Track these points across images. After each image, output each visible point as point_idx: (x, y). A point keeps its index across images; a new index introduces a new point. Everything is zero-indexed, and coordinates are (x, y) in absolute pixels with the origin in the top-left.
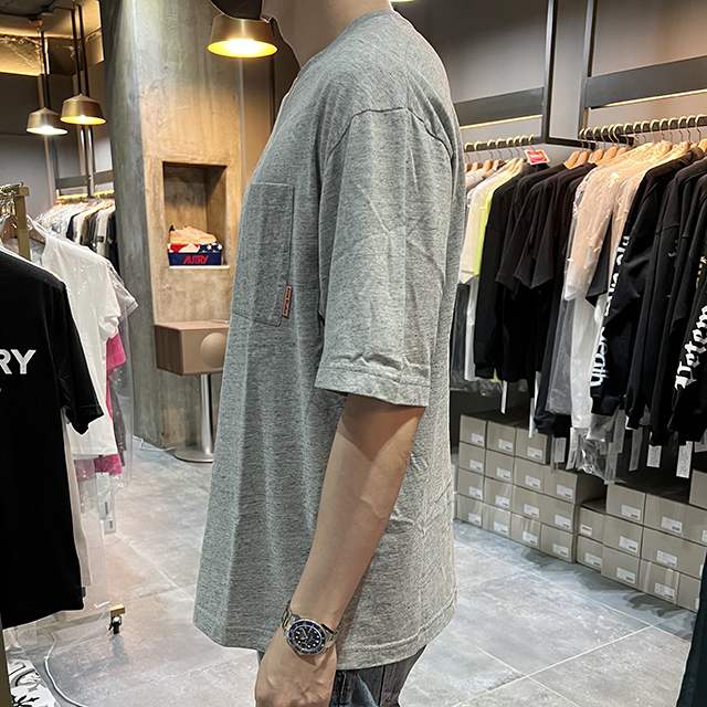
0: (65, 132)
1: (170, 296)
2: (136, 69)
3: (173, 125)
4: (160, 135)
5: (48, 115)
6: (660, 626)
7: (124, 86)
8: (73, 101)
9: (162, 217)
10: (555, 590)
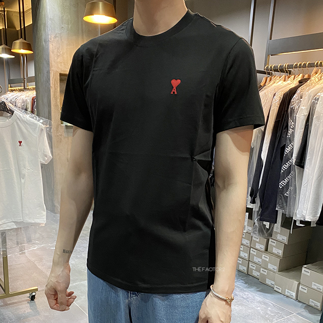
0: (14, 57)
1: (61, 139)
2: (48, 27)
3: (65, 56)
4: (59, 60)
5: (5, 48)
6: (298, 314)
7: (42, 36)
8: (18, 43)
9: (58, 100)
10: (246, 293)
